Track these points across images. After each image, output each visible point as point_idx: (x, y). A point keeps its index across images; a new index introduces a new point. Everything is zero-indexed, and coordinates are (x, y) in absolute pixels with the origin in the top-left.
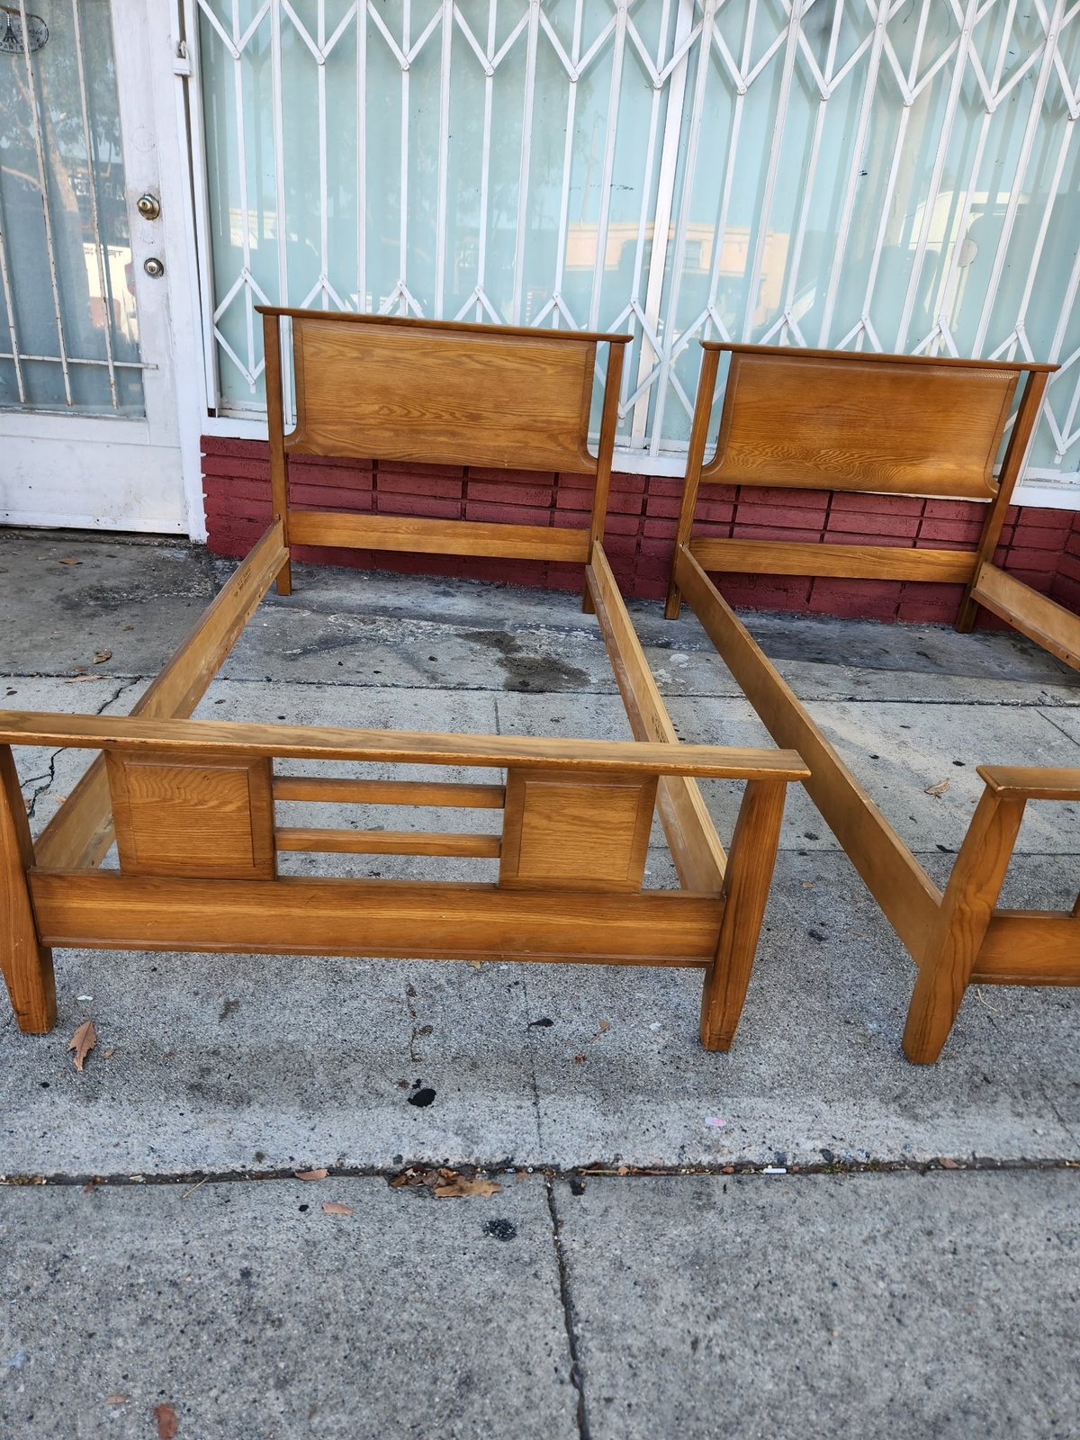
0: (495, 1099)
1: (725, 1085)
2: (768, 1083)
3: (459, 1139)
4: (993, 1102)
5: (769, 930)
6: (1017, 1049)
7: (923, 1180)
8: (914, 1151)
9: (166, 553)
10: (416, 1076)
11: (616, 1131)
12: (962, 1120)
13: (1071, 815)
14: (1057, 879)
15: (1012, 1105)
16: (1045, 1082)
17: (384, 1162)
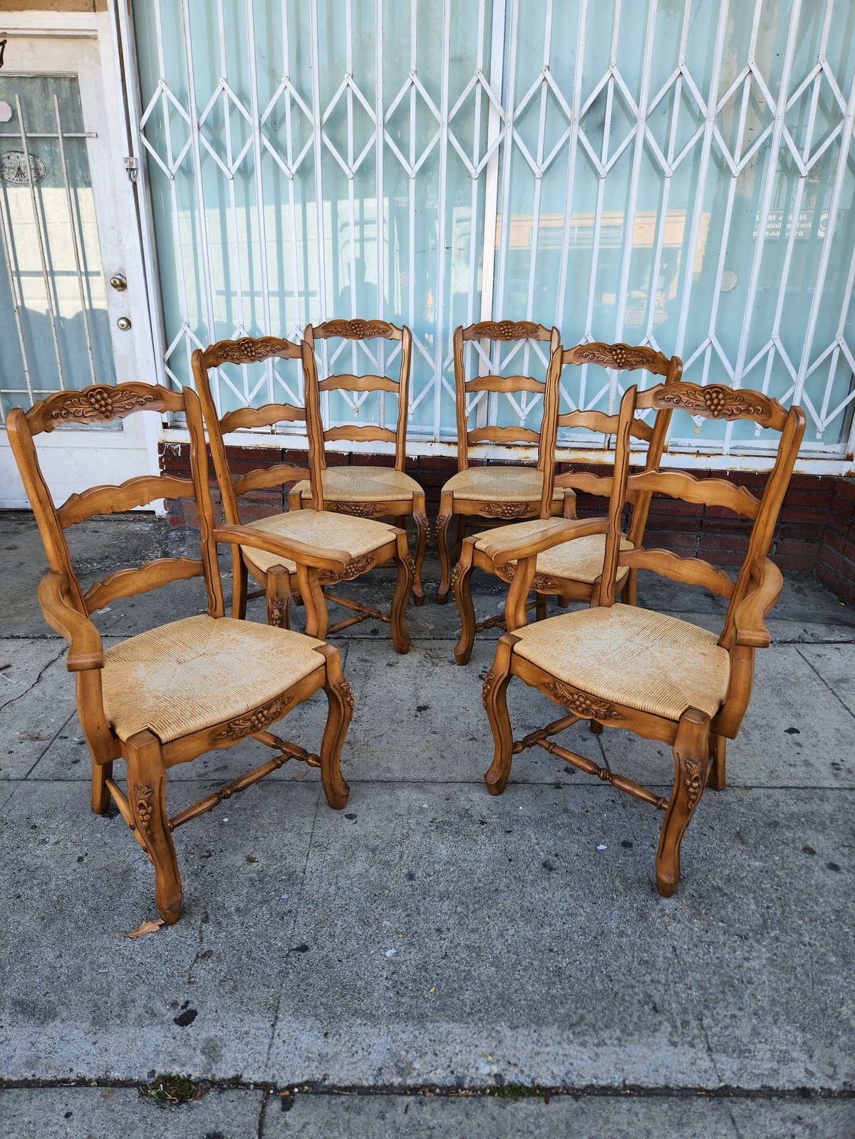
0: (242, 1021)
1: (431, 1010)
2: (467, 1009)
3: (203, 1058)
4: (656, 1030)
5: (510, 860)
6: (689, 980)
7: (575, 1105)
8: (574, 1078)
9: (137, 527)
10: (187, 997)
11: (331, 1053)
12: (622, 1048)
13: (797, 749)
14: (770, 811)
15: (671, 1034)
16: (706, 1012)
17: (141, 1075)
